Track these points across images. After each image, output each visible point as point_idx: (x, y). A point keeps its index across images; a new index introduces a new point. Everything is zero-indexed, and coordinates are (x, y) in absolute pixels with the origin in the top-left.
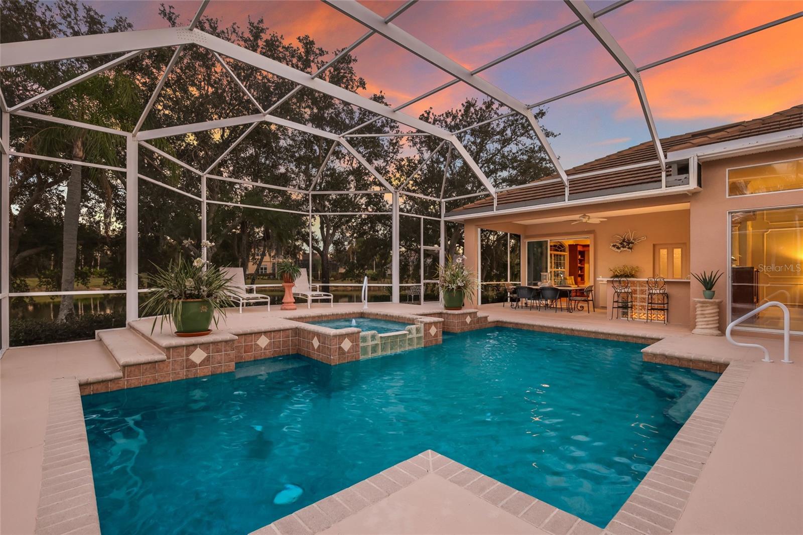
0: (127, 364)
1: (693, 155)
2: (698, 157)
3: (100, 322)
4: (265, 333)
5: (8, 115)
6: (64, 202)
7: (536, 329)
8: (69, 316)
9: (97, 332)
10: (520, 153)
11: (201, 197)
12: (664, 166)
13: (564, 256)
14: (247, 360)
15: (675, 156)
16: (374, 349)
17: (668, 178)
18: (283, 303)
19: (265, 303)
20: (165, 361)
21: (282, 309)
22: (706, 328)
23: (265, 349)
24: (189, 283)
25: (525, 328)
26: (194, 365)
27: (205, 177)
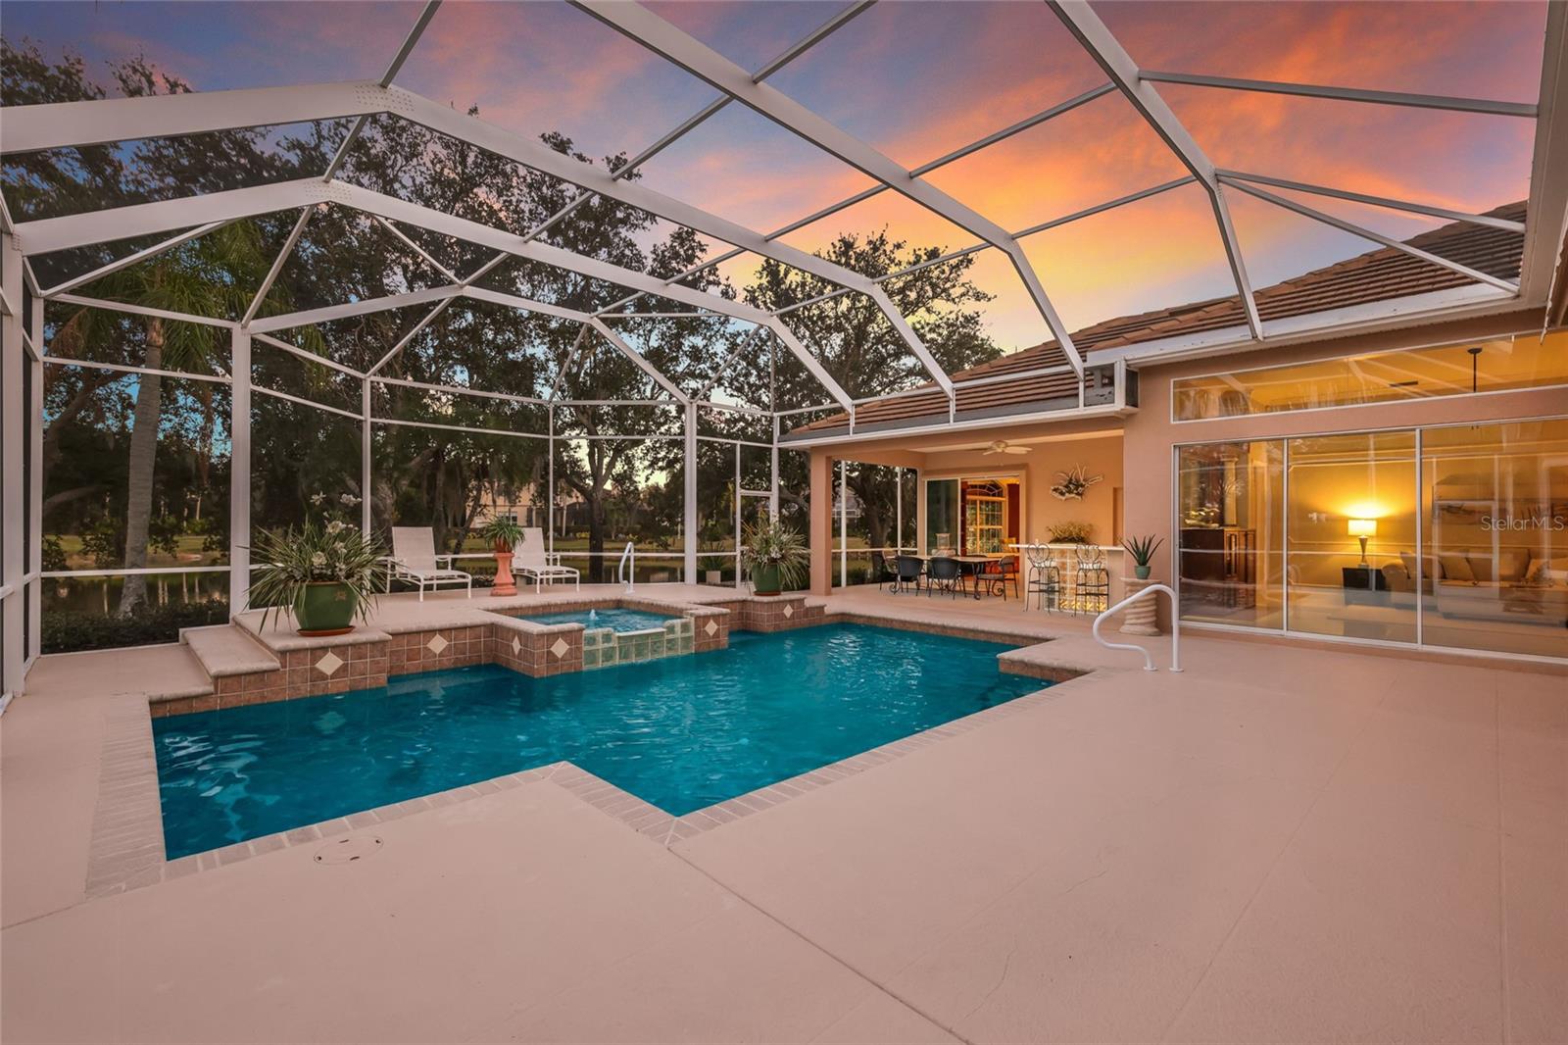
0: (221, 674)
1: (1120, 357)
2: (1126, 360)
3: (187, 616)
4: (442, 631)
5: (42, 300)
6: (131, 406)
7: (897, 626)
8: (137, 607)
9: (181, 630)
10: (927, 329)
11: (361, 414)
12: (1081, 374)
13: (1000, 503)
14: (410, 672)
15: (1096, 358)
16: (608, 655)
17: (1087, 390)
18: (495, 585)
19: (464, 586)
20: (278, 670)
21: (492, 595)
22: (1136, 624)
23: (441, 655)
24: (319, 560)
25: (880, 625)
26: (323, 676)
27: (369, 380)
